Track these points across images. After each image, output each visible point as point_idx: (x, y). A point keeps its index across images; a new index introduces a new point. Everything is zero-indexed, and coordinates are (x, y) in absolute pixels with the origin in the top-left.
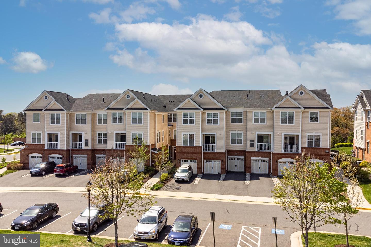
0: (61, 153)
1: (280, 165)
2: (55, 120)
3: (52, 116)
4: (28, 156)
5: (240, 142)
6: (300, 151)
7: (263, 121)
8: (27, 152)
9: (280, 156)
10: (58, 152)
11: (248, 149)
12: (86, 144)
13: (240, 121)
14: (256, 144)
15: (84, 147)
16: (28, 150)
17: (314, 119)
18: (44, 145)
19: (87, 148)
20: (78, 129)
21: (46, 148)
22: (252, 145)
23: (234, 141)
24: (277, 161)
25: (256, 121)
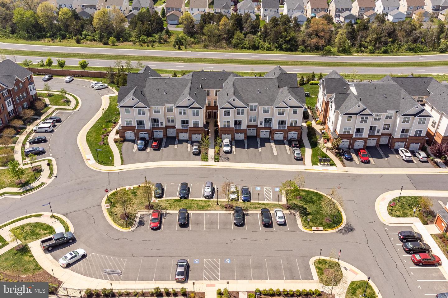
0: (147, 131)
1: (275, 135)
2: (141, 113)
3: (139, 110)
4: (124, 133)
5: (254, 121)
6: (286, 129)
7: (268, 112)
8: (124, 130)
9: (276, 131)
10: (146, 131)
11: (259, 126)
12: (162, 125)
13: (255, 110)
14: (263, 123)
15: (160, 126)
16: (124, 129)
17: (295, 112)
18: (135, 126)
19: (162, 127)
20: (156, 116)
21: (137, 128)
22: (261, 124)
23: (251, 121)
24: (274, 134)
25: (264, 112)
